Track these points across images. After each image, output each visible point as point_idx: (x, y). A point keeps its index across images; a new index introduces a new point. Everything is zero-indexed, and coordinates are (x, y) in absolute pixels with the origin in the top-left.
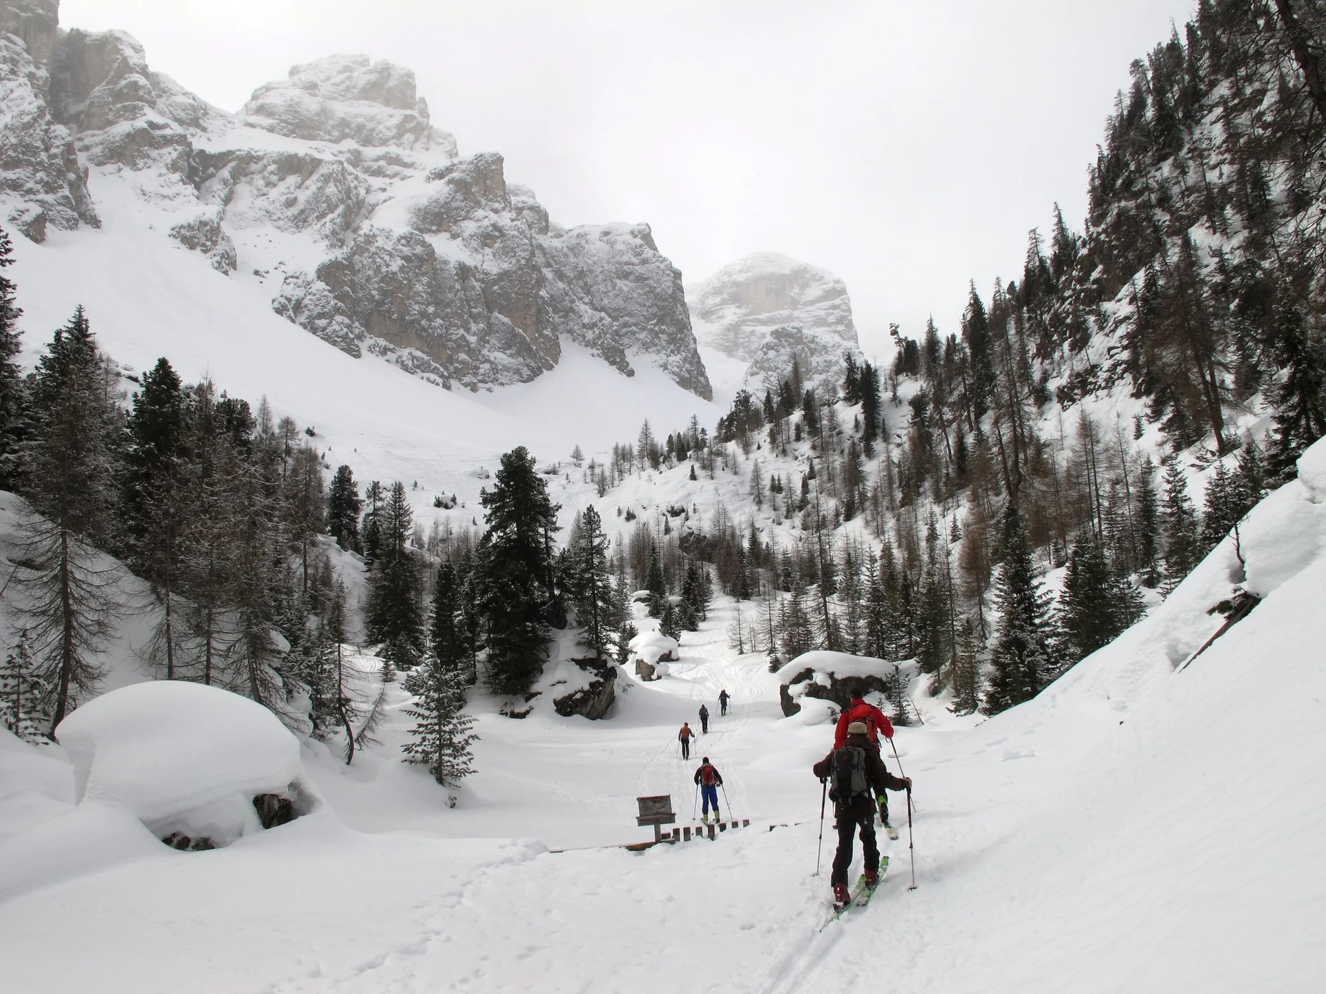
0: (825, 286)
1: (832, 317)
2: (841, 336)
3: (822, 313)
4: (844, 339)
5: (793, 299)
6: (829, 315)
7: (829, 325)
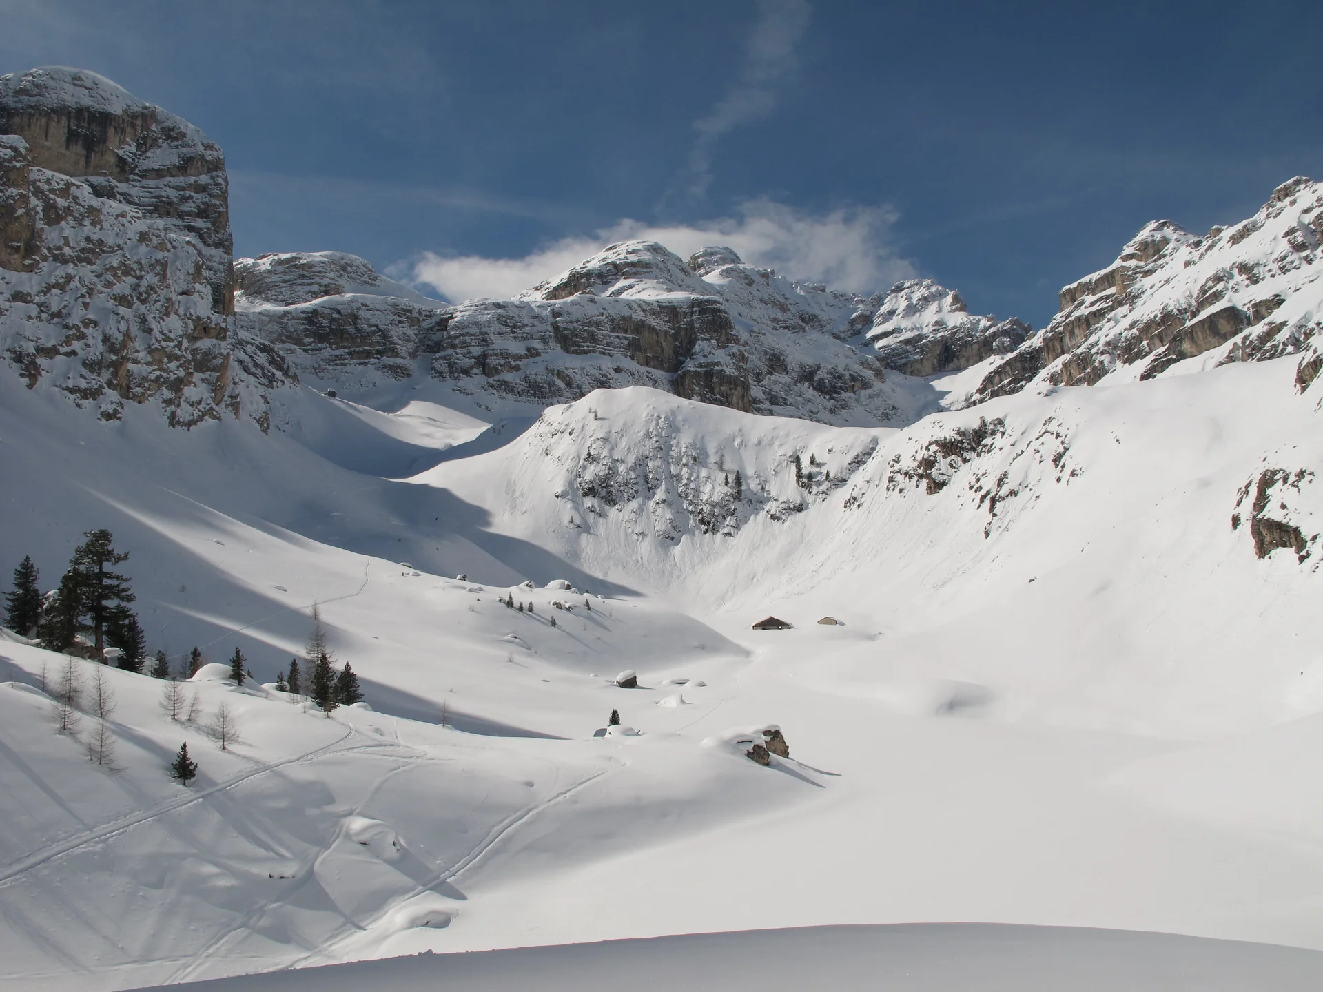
0: (184, 150)
1: (191, 204)
2: (201, 237)
3: (173, 194)
4: (205, 243)
5: (121, 161)
6: (184, 199)
7: (181, 216)
